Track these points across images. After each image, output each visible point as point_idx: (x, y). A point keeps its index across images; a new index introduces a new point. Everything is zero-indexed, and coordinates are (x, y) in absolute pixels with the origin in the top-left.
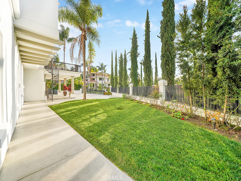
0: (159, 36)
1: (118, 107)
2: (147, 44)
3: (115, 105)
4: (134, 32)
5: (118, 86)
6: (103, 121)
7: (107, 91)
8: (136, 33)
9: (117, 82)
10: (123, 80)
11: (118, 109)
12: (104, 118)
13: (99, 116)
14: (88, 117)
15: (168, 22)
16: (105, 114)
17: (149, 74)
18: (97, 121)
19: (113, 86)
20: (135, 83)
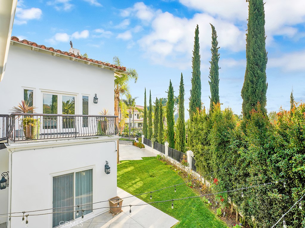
0: (189, 110)
1: (151, 174)
2: (181, 109)
3: (148, 172)
4: (171, 84)
5: (153, 140)
6: (141, 187)
7: (137, 139)
8: (173, 85)
9: (151, 133)
10: (158, 134)
11: (151, 176)
12: (141, 185)
13: (138, 183)
14: (131, 184)
15: (194, 102)
16: (141, 182)
17: (182, 138)
18: (138, 187)
19: (146, 137)
20: (171, 143)
